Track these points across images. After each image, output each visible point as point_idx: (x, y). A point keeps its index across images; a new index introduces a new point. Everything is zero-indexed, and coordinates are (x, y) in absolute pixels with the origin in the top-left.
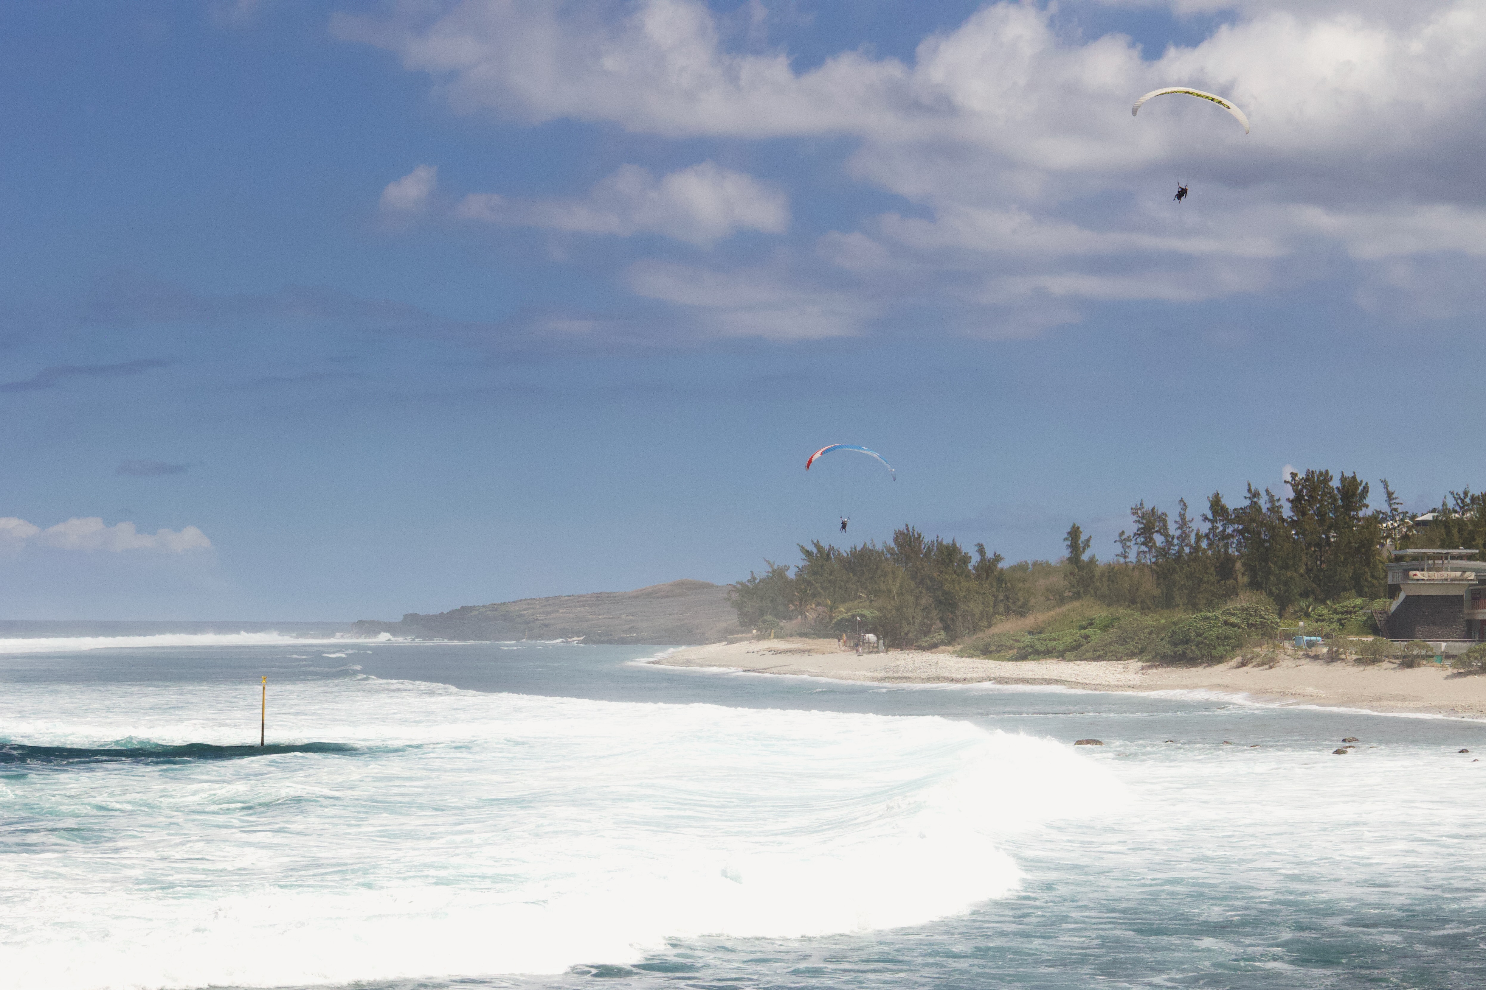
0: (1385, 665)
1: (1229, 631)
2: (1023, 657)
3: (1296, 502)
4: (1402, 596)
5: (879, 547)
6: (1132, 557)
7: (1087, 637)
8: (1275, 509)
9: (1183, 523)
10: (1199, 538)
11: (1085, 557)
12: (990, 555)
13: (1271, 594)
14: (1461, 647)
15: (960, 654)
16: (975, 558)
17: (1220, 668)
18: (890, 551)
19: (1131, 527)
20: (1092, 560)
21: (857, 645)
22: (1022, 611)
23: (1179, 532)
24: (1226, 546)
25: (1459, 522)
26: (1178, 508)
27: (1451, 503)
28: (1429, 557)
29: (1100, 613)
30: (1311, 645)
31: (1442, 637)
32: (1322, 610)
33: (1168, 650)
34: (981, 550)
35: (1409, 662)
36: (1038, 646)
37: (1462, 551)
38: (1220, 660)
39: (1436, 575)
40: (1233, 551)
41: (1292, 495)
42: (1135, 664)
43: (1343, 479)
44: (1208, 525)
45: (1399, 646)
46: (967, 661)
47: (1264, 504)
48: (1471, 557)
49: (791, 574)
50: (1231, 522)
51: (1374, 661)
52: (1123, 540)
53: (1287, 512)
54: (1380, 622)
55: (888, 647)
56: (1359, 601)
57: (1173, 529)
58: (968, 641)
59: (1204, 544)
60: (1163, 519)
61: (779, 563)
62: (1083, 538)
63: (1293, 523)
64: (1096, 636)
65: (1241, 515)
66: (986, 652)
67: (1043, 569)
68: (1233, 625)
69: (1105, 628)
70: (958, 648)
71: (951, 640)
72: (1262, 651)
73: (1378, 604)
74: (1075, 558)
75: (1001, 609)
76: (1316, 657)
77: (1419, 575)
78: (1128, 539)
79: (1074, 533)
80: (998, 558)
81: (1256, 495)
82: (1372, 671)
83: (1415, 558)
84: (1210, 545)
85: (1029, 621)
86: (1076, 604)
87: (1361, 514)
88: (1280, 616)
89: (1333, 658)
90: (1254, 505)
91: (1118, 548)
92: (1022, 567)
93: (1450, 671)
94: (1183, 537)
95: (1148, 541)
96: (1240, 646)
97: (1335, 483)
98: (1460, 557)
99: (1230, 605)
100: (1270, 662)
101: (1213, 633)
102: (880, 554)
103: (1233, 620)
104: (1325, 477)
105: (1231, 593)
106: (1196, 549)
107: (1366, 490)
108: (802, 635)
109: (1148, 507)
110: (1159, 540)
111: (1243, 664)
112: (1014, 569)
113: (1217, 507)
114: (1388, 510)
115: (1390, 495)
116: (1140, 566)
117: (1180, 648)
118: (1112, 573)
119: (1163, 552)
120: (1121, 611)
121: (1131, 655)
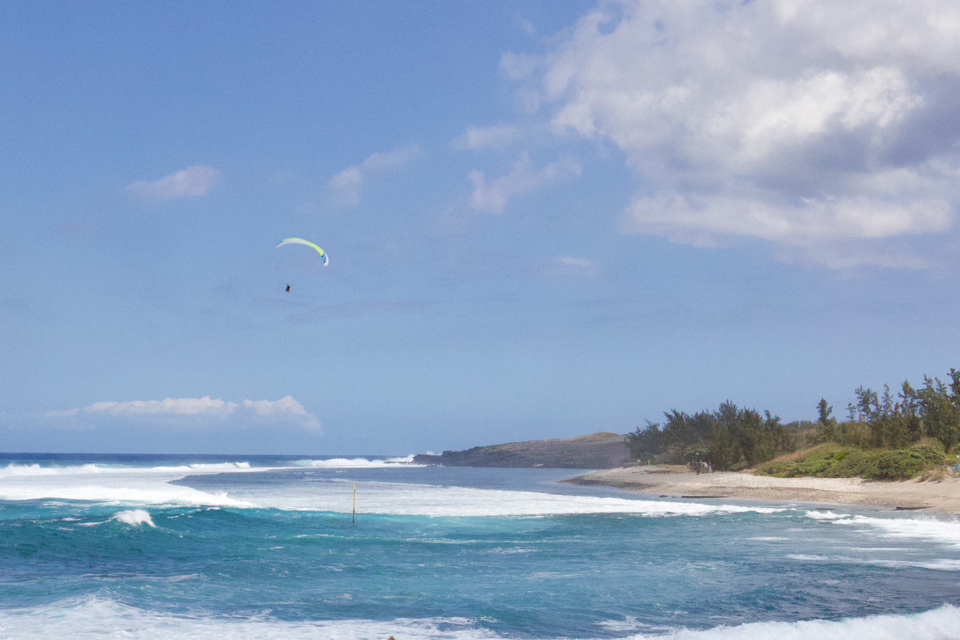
1: (914, 461)
2: (791, 475)
3: (955, 386)
5: (711, 413)
6: (856, 418)
7: (829, 464)
8: (942, 389)
9: (887, 398)
10: (897, 406)
11: (829, 418)
12: (773, 417)
13: (940, 439)
15: (756, 474)
16: (765, 418)
17: (908, 482)
18: (718, 415)
19: (855, 401)
20: (833, 420)
21: (697, 469)
22: (792, 450)
23: (884, 404)
24: (913, 411)
26: (884, 389)
29: (837, 450)
33: (878, 472)
34: (768, 414)
36: (801, 469)
38: (909, 477)
40: (917, 414)
41: (952, 382)
42: (858, 480)
44: (902, 399)
46: (759, 478)
47: (934, 386)
49: (660, 429)
50: (916, 398)
52: (851, 409)
53: (949, 392)
55: (714, 469)
57: (881, 402)
58: (761, 466)
59: (900, 410)
60: (874, 395)
61: (654, 422)
62: (828, 406)
63: (953, 398)
64: (835, 463)
65: (921, 394)
66: (770, 472)
67: (806, 425)
68: (917, 457)
69: (840, 459)
70: (754, 470)
71: (749, 467)
72: (934, 472)
74: (823, 418)
75: (779, 448)
78: (854, 408)
79: (823, 404)
80: (777, 419)
81: (930, 381)
84: (904, 411)
85: (796, 455)
86: (824, 445)
88: (946, 451)
90: (929, 387)
91: (848, 413)
92: (794, 425)
95: (866, 409)
96: (921, 469)
99: (916, 446)
100: (938, 479)
101: (904, 462)
102: (712, 417)
103: (916, 454)
105: (915, 440)
106: (895, 413)
108: (665, 463)
109: (865, 389)
110: (872, 408)
111: (922, 480)
112: (790, 425)
113: (906, 388)
116: (861, 424)
117: (885, 471)
118: (844, 427)
119: (875, 415)
120: (850, 449)
121: (855, 475)
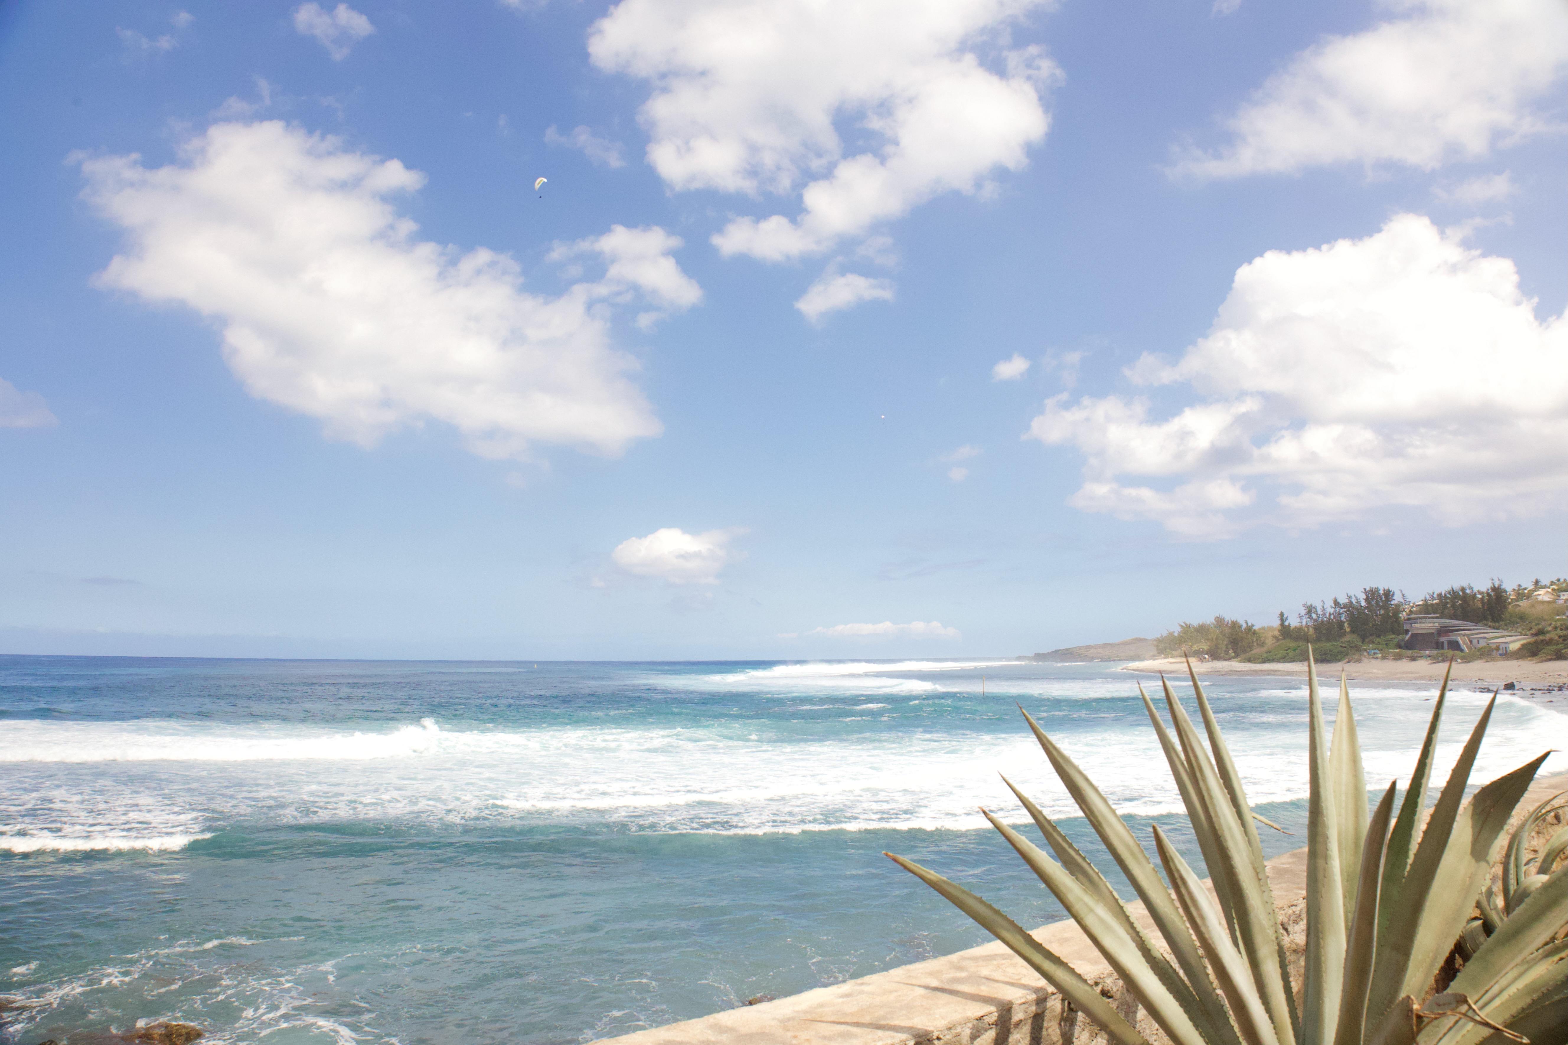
0: (1404, 660)
1: (1342, 649)
2: (1264, 662)
3: (1366, 600)
4: (1410, 633)
5: (1208, 623)
6: (1304, 623)
7: (1287, 653)
8: (1358, 602)
9: (1324, 609)
10: (1330, 614)
11: (1286, 623)
12: (1250, 624)
13: (1358, 635)
14: (1434, 652)
15: (1240, 662)
16: (1244, 626)
17: (1340, 663)
18: (1213, 624)
19: (1303, 612)
20: (1289, 625)
21: (1202, 660)
22: (1263, 645)
23: (1322, 613)
24: (1340, 617)
25: (1432, 605)
26: (1322, 603)
27: (1428, 597)
28: (1420, 618)
29: (1293, 644)
30: (1375, 653)
31: (1427, 649)
32: (1378, 640)
33: (1320, 657)
34: (1246, 623)
35: (1413, 659)
36: (1269, 658)
37: (1432, 615)
38: (1339, 660)
39: (1423, 625)
40: (1343, 619)
41: (1365, 597)
43: (1384, 590)
44: (1333, 610)
45: (1409, 653)
46: (1243, 664)
47: (1354, 600)
48: (1437, 618)
49: (1176, 634)
50: (1342, 608)
51: (1400, 659)
53: (1363, 604)
54: (1403, 644)
55: (1213, 660)
56: (1393, 636)
57: (1320, 612)
58: (1243, 656)
59: (1332, 617)
60: (1315, 608)
61: (1171, 630)
62: (1285, 616)
63: (1366, 608)
64: (1291, 653)
65: (1345, 606)
66: (1249, 660)
67: (1271, 629)
68: (1345, 647)
69: (1295, 650)
70: (1239, 659)
71: (1237, 656)
72: (1356, 657)
73: (1400, 637)
74: (1282, 625)
75: (1255, 644)
76: (1377, 658)
77: (1416, 625)
78: (1302, 616)
79: (1282, 615)
80: (1253, 625)
81: (1350, 597)
82: (1399, 663)
83: (1415, 619)
84: (1334, 617)
85: (1266, 648)
86: (1284, 641)
87: (1392, 603)
88: (1363, 642)
89: (1384, 658)
90: (1351, 602)
91: (1299, 620)
92: (1263, 628)
93: (1430, 662)
94: (1324, 614)
95: (1310, 617)
96: (1347, 655)
97: (1381, 592)
98: (1433, 618)
99: (1342, 640)
100: (1359, 661)
101: (1336, 650)
102: (1209, 625)
103: (1344, 645)
104: (1377, 590)
105: (1343, 635)
107: (1394, 594)
108: (1183, 656)
109: (1309, 604)
110: (1314, 616)
111: (1349, 662)
112: (1260, 629)
113: (1336, 603)
114: (1403, 601)
115: (1403, 595)
116: (1308, 627)
117: (1324, 657)
118: (1297, 629)
119: (1316, 620)
120: (1301, 643)
121: (1304, 660)
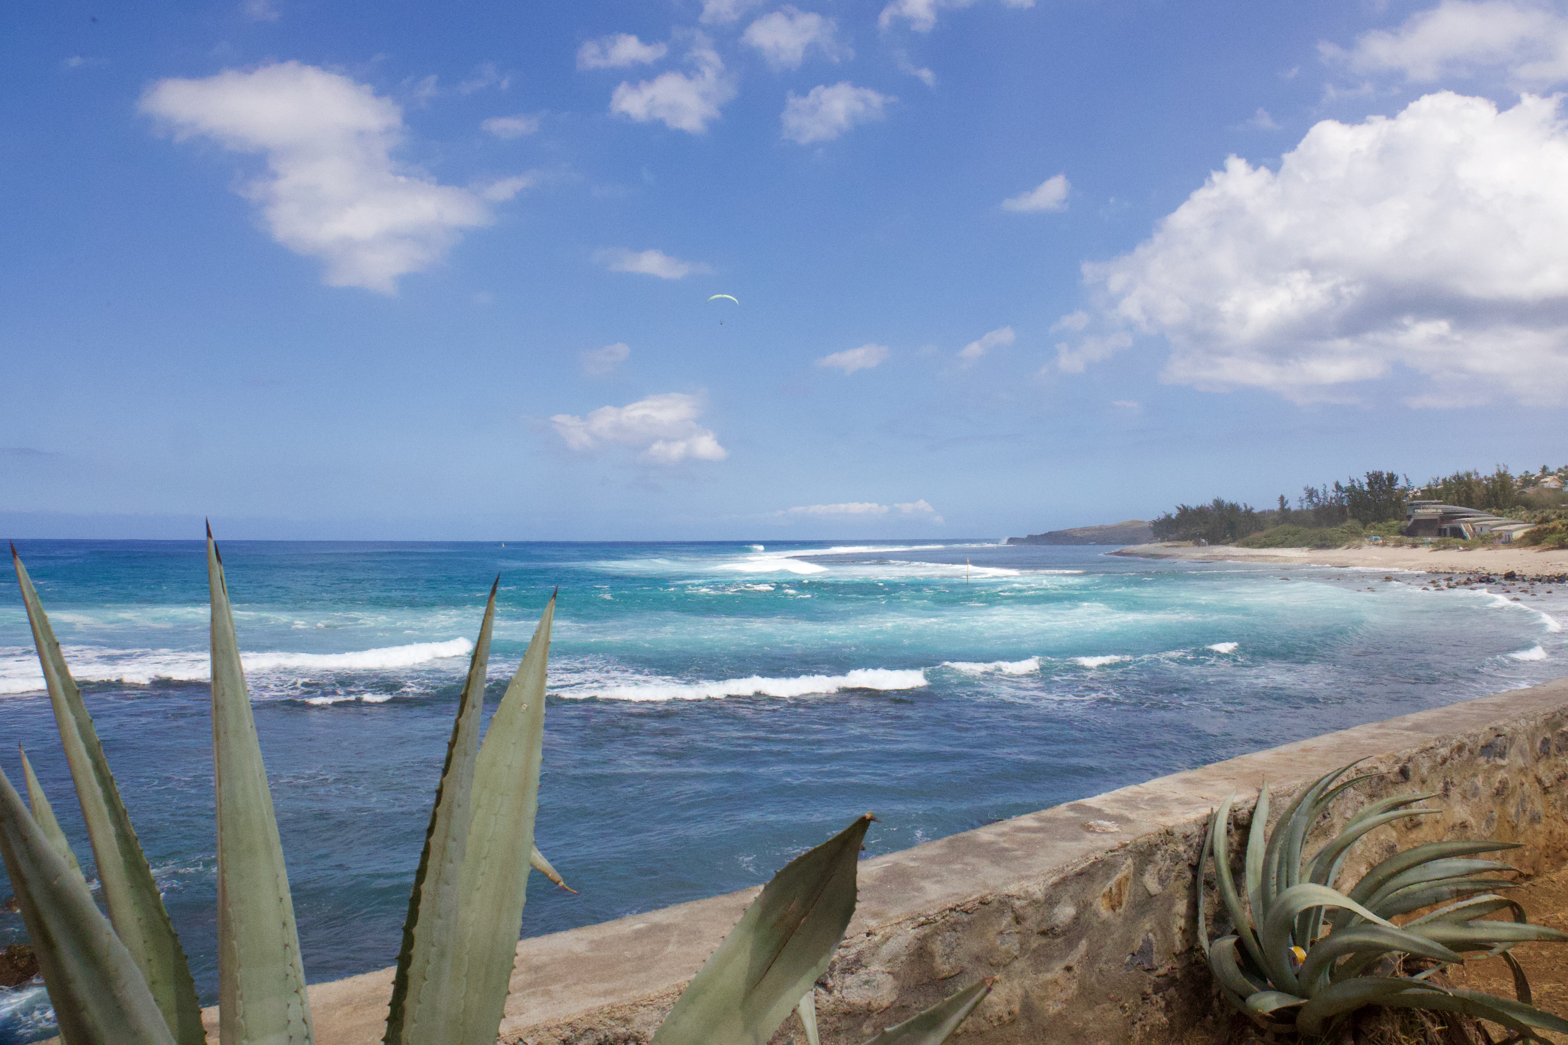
0: (1405, 547)
2: (1261, 547)
3: (1369, 484)
4: (1412, 520)
5: (1207, 506)
6: (1305, 507)
7: (1286, 539)
8: (1361, 486)
9: (1325, 493)
10: (1331, 498)
11: (1286, 507)
12: (1249, 507)
13: (1360, 520)
14: (1436, 539)
15: (1237, 546)
16: (1244, 509)
17: (1340, 549)
18: (1212, 507)
19: (1304, 495)
20: (1289, 509)
21: (1198, 544)
22: (1262, 529)
23: (1323, 497)
24: (1342, 502)
25: (1436, 491)
26: (1323, 487)
27: (1432, 482)
28: (1424, 504)
29: (1292, 529)
30: (1376, 539)
31: (1428, 536)
32: (1380, 525)
33: (1319, 543)
34: (1246, 506)
35: (1415, 546)
36: (1268, 543)
37: (1436, 501)
38: (1340, 546)
39: (1425, 511)
40: (1345, 503)
41: (1367, 481)
42: (1306, 549)
43: (1388, 474)
44: (1335, 494)
45: (1411, 539)
46: (1240, 549)
47: (1356, 484)
48: (1441, 504)
49: (1173, 517)
50: (1344, 492)
51: (1401, 546)
52: (1301, 500)
53: (1366, 488)
54: (1404, 530)
55: (1210, 544)
56: (1395, 522)
57: (1321, 495)
58: (1241, 541)
59: (1334, 501)
60: (1316, 491)
61: (1168, 512)
62: (1286, 499)
63: (1368, 492)
64: (1291, 538)
65: (1347, 490)
66: (1247, 545)
67: (1271, 512)
68: (1345, 533)
69: (1294, 535)
70: (1236, 544)
71: (1233, 542)
72: (1356, 542)
73: (1403, 523)
74: (1282, 508)
75: (1253, 529)
76: (1377, 545)
77: (1419, 511)
78: (1303, 500)
79: (1282, 498)
80: (1252, 509)
81: (1353, 481)
82: (1400, 550)
83: (1417, 504)
84: (1336, 502)
85: (1264, 533)
86: (1283, 526)
87: (1396, 487)
88: (1364, 528)
89: (1384, 545)
90: (1353, 486)
91: (1299, 504)
92: (1263, 513)
93: (1431, 549)
94: (1325, 498)
95: (1311, 501)
96: (1347, 540)
97: (1385, 476)
98: (1436, 504)
99: (1344, 525)
100: (1359, 547)
101: (1336, 536)
102: (1208, 508)
103: (1345, 531)
104: (1381, 474)
105: (1344, 520)
106: (1331, 503)
107: (1397, 478)
108: (1179, 540)
109: (1310, 487)
110: (1315, 500)
111: (1349, 548)
112: (1261, 513)
113: (1338, 487)
114: (1406, 486)
115: (1407, 480)
116: (1307, 510)
117: (1324, 542)
118: (1297, 513)
119: (1316, 505)
120: (1301, 528)
121: (1304, 545)
